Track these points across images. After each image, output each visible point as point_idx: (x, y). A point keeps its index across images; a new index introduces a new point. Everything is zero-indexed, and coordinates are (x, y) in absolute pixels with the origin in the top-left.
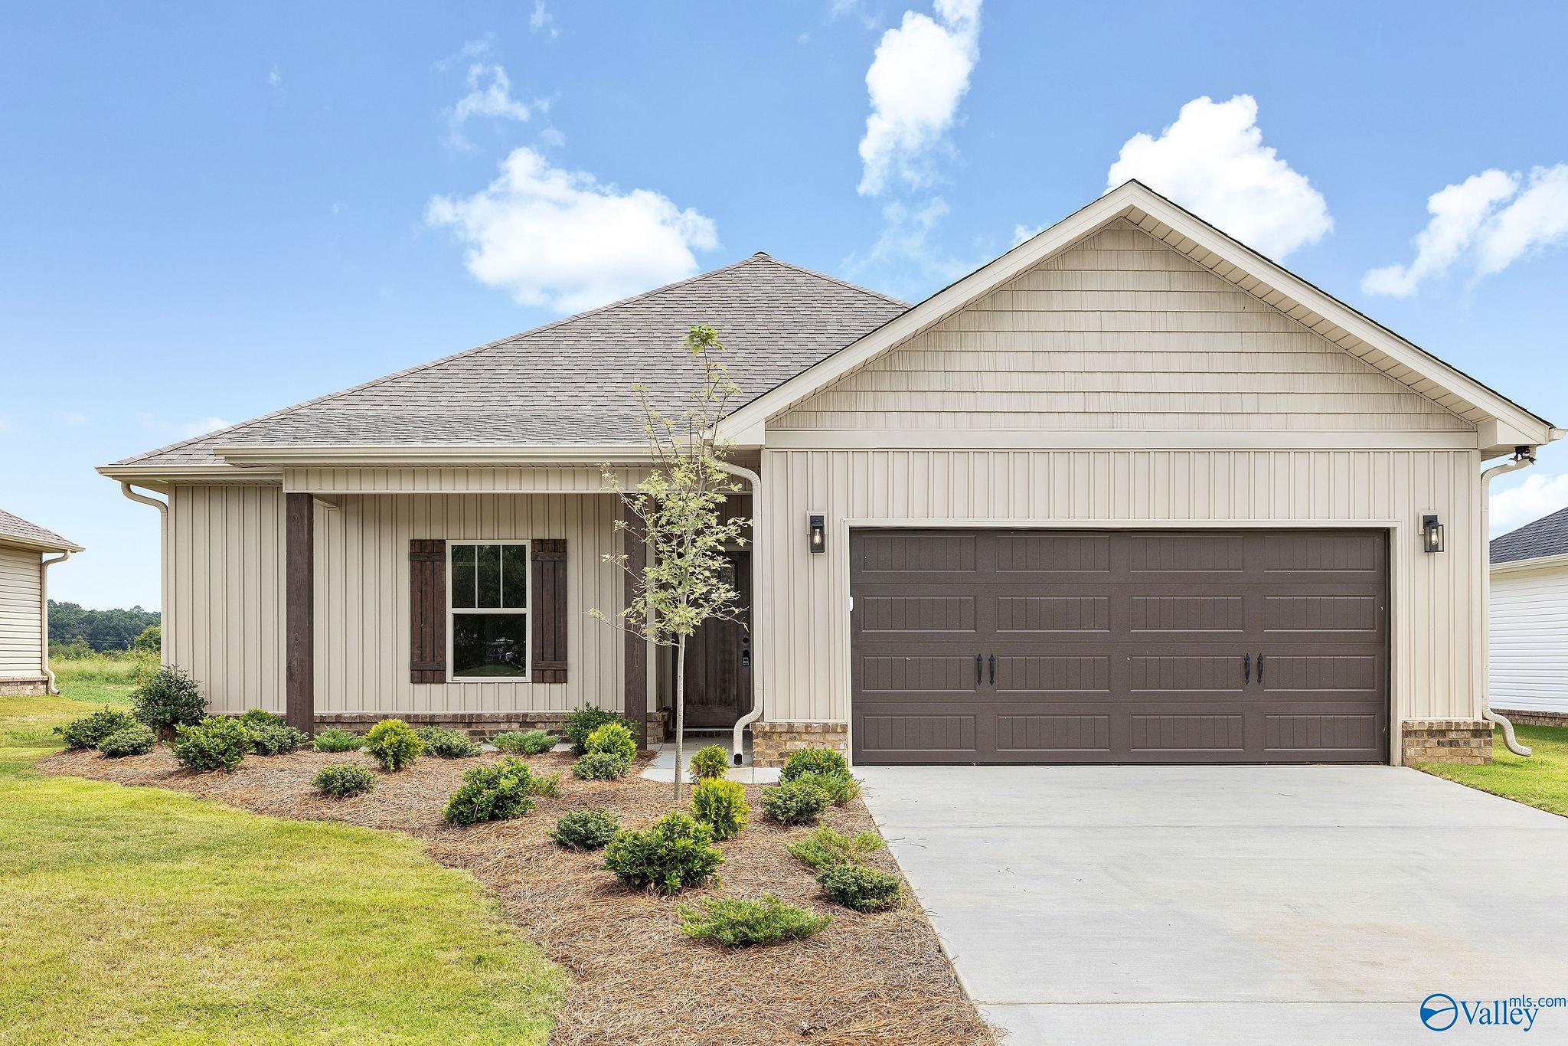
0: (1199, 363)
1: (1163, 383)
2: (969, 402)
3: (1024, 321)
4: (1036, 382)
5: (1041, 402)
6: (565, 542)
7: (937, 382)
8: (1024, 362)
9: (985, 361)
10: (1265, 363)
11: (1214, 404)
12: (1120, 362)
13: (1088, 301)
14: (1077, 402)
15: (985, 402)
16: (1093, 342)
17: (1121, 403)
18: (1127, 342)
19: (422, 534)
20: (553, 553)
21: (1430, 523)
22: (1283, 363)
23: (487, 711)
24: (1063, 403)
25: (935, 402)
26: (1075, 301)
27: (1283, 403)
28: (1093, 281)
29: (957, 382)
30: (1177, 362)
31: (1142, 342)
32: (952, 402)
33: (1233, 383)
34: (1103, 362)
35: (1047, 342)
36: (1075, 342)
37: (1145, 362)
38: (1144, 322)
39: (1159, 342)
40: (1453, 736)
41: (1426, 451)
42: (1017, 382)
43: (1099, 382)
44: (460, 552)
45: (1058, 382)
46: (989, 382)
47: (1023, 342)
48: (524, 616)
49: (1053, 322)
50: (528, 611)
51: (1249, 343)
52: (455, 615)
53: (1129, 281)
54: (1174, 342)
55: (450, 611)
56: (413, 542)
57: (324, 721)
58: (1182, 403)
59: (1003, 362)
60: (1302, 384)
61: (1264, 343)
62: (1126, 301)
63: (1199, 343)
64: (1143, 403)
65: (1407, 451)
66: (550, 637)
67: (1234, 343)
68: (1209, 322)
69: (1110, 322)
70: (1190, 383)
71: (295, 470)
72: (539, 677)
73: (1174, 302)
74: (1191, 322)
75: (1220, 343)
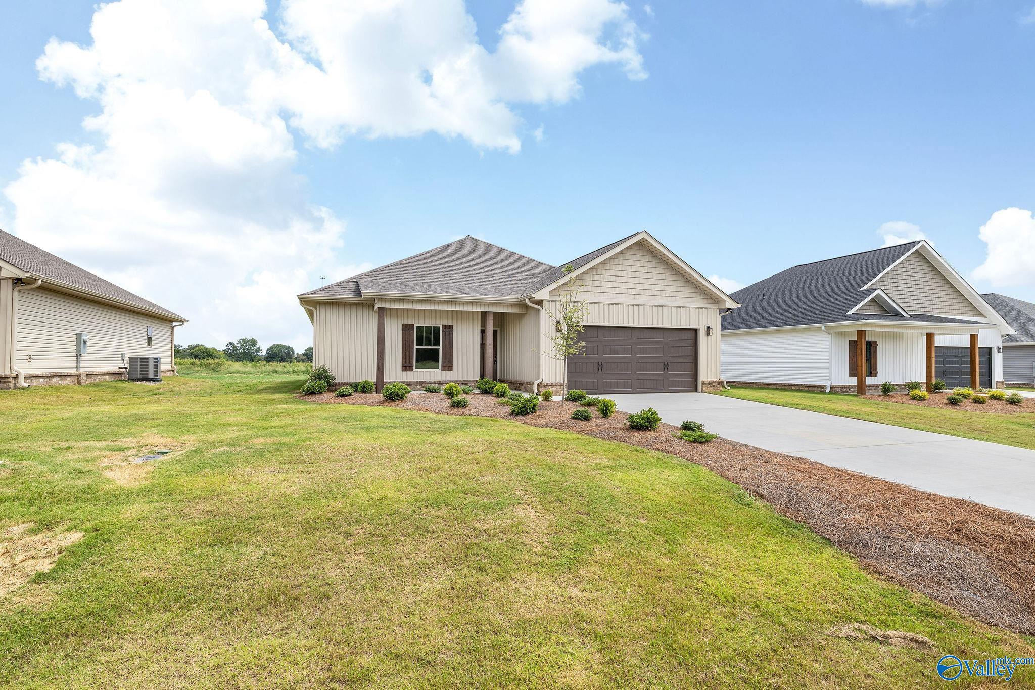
0: (655, 282)
1: (647, 287)
2: (598, 289)
3: (613, 267)
4: (615, 285)
5: (617, 290)
6: (453, 325)
7: (590, 283)
8: (612, 279)
9: (602, 278)
10: (670, 283)
11: (659, 293)
12: (636, 280)
13: (629, 263)
14: (626, 291)
15: (602, 290)
16: (630, 274)
17: (636, 292)
18: (638, 275)
19: (406, 322)
20: (449, 328)
21: (708, 328)
22: (675, 283)
23: (427, 380)
24: (622, 291)
25: (590, 289)
26: (625, 262)
27: (675, 294)
28: (630, 257)
29: (596, 283)
30: (650, 281)
31: (642, 275)
32: (594, 289)
33: (663, 288)
34: (632, 280)
35: (618, 273)
36: (625, 274)
37: (642, 281)
38: (642, 269)
39: (646, 275)
40: (714, 384)
41: (707, 308)
42: (611, 284)
43: (631, 286)
44: (419, 328)
45: (621, 285)
46: (604, 284)
47: (612, 273)
48: (439, 349)
49: (620, 268)
50: (440, 348)
51: (667, 277)
52: (416, 349)
53: (639, 258)
54: (650, 276)
55: (415, 347)
56: (403, 324)
57: (386, 383)
58: (651, 293)
59: (607, 278)
60: (679, 289)
61: (670, 277)
62: (637, 263)
63: (655, 276)
64: (642, 292)
65: (703, 308)
66: (447, 356)
67: (663, 277)
68: (657, 271)
69: (634, 269)
70: (653, 287)
71: (382, 300)
72: (444, 369)
73: (650, 264)
74: (653, 270)
75: (660, 276)
